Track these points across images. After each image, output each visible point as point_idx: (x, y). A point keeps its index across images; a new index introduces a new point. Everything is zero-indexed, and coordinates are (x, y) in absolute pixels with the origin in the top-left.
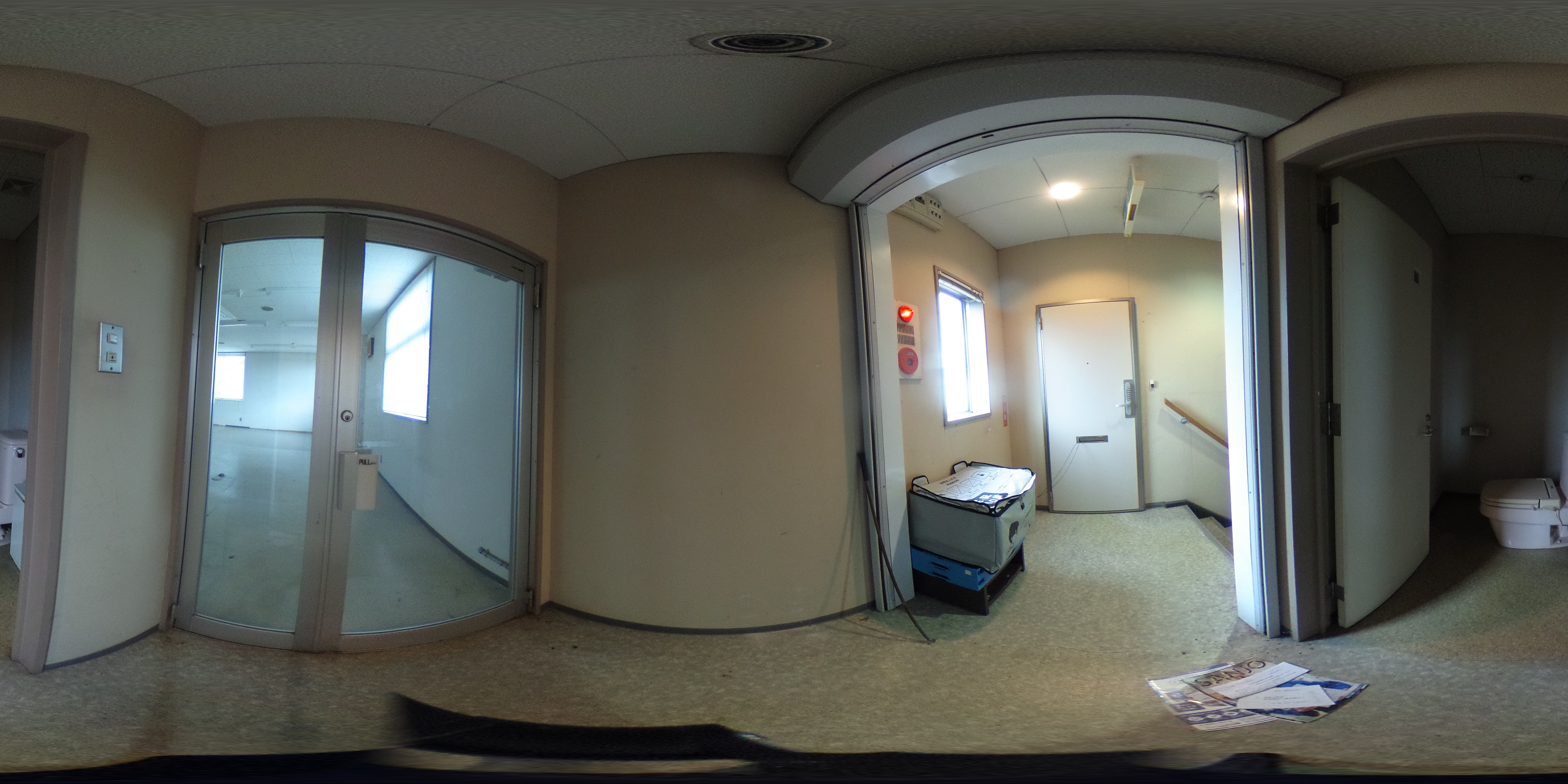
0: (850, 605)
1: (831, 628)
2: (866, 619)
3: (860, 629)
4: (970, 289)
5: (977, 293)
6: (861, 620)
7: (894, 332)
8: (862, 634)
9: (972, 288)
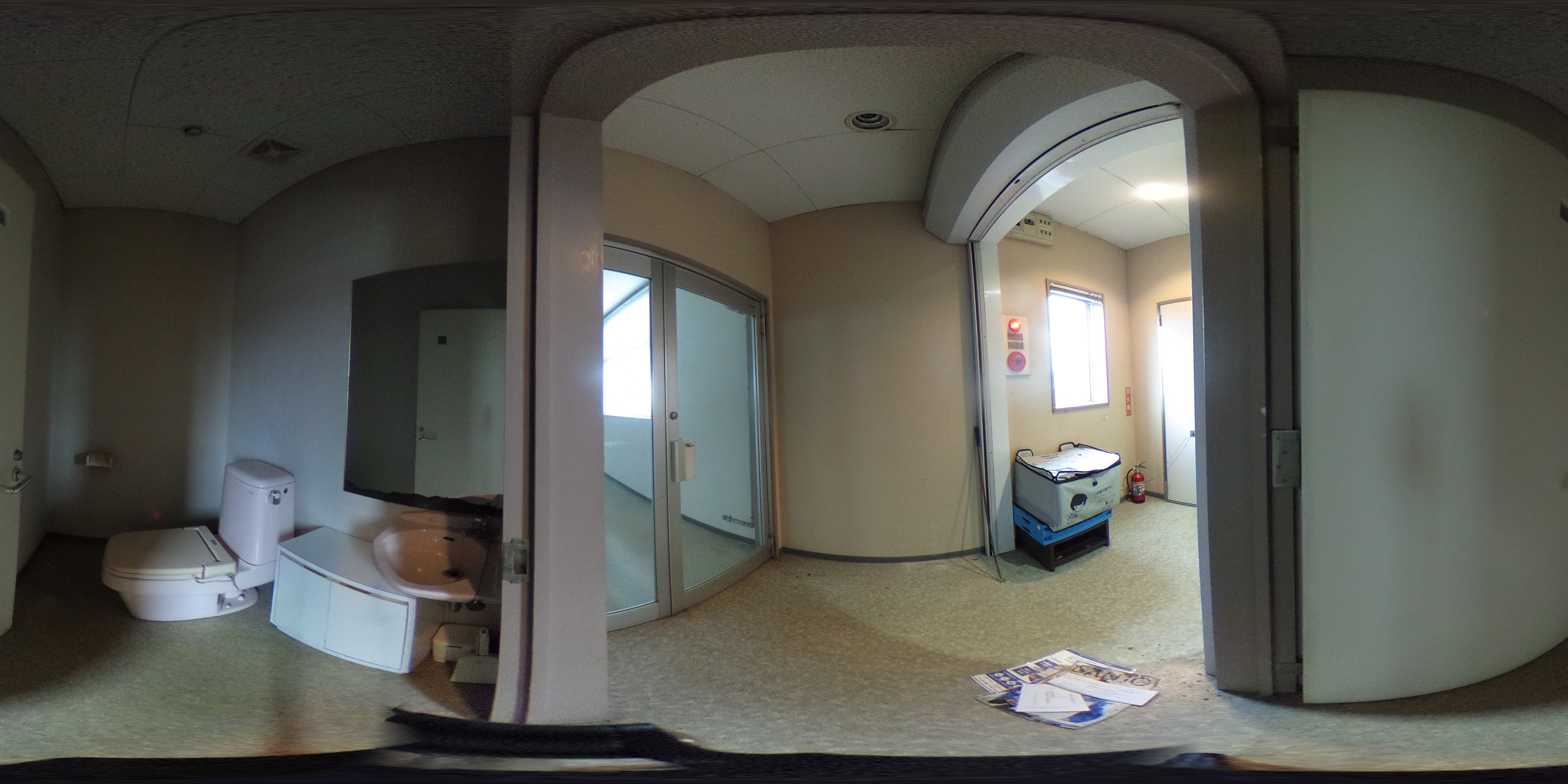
0: (968, 546)
1: (952, 562)
2: (976, 560)
3: (969, 565)
4: (1087, 293)
5: (1096, 296)
6: (973, 560)
7: (1005, 340)
8: (967, 569)
9: (1090, 292)
